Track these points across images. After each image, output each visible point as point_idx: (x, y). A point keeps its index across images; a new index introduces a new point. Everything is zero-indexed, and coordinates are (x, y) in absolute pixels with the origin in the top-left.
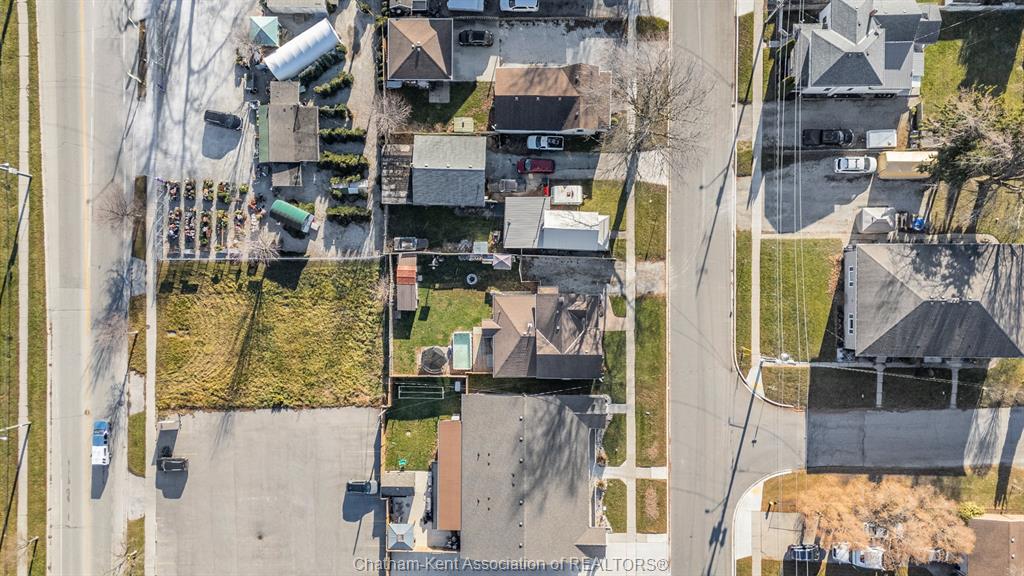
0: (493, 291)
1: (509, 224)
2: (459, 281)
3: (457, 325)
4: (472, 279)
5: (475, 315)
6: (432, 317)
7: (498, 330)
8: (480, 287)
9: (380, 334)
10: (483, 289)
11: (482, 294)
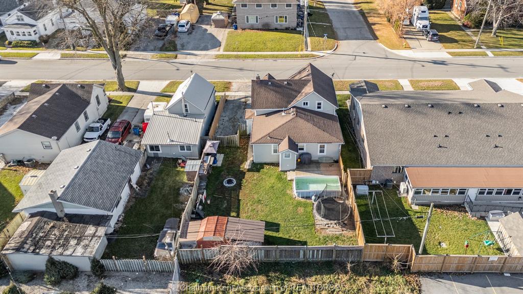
0: (246, 165)
1: (172, 141)
2: (230, 194)
3: (285, 194)
4: (230, 182)
5: (273, 180)
6: (276, 218)
7: (289, 139)
8: (240, 175)
9: (302, 281)
10: (243, 174)
11: (248, 175)
